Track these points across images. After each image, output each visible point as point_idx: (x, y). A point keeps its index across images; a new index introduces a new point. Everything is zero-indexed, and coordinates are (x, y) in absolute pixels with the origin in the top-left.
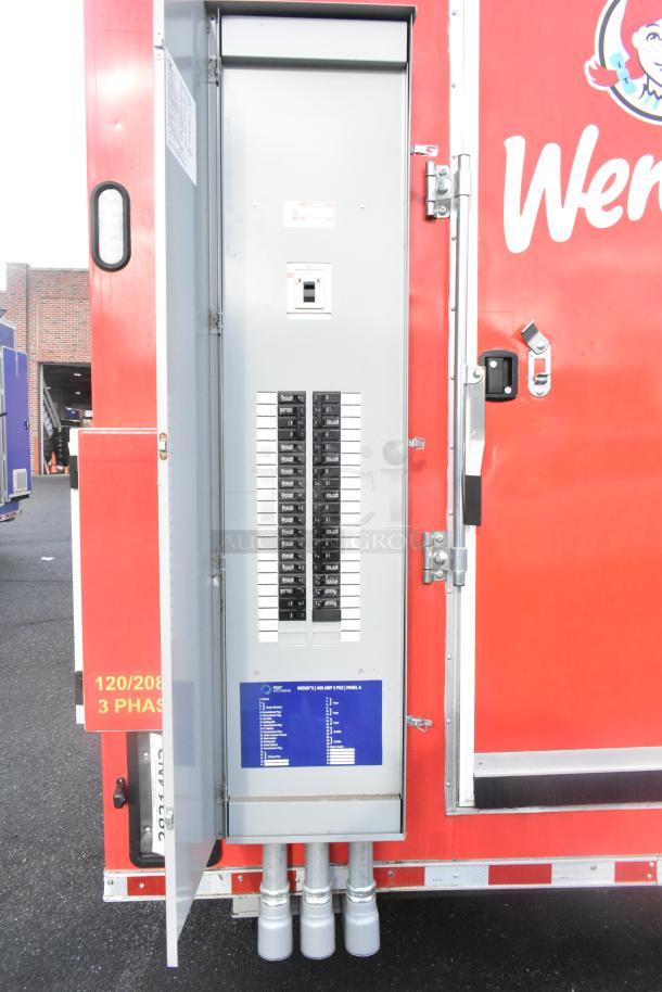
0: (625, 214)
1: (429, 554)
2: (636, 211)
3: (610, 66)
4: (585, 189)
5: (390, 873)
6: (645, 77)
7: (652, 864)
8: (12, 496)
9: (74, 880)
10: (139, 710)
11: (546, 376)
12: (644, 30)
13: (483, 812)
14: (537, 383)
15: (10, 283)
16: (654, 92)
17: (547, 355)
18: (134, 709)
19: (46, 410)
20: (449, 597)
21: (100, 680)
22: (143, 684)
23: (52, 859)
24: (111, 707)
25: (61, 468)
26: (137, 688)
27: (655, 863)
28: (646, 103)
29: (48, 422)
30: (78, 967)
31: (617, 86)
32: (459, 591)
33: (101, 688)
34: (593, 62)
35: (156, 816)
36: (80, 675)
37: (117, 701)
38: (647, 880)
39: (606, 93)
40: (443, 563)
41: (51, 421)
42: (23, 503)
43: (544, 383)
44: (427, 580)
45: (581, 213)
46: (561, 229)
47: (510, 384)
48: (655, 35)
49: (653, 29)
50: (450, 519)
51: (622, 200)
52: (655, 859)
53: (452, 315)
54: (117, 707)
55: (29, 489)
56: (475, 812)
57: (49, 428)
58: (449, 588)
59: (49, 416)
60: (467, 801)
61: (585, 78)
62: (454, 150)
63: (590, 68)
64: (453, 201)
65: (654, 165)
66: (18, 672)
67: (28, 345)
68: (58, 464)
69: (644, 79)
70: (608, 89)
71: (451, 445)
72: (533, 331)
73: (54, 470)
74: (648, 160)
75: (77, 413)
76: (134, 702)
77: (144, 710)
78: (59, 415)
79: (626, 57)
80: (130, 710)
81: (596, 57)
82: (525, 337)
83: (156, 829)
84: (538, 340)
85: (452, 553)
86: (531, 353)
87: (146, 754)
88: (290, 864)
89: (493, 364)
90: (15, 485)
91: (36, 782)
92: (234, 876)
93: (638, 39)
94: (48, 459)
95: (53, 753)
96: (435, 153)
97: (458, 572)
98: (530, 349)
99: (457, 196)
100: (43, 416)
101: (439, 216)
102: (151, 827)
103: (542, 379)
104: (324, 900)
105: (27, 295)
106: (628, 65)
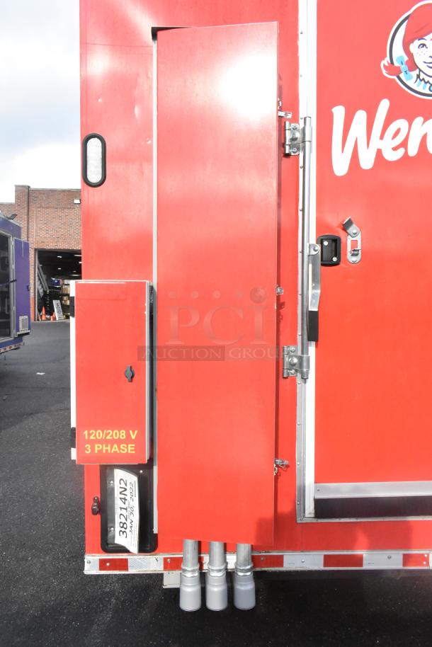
0: (406, 153)
1: (287, 359)
2: (413, 150)
3: (396, 64)
4: (382, 137)
5: (262, 559)
6: (418, 70)
7: (426, 556)
8: (18, 333)
9: (61, 571)
10: (109, 451)
11: (358, 250)
12: (417, 43)
13: (320, 521)
14: (353, 255)
15: (17, 198)
16: (423, 79)
17: (358, 238)
18: (107, 450)
19: (39, 279)
20: (298, 386)
21: (86, 432)
22: (112, 436)
23: (48, 558)
24: (93, 449)
25: (48, 317)
26: (108, 437)
27: (428, 555)
28: (418, 86)
29: (40, 287)
30: (64, 623)
31: (401, 76)
32: (305, 383)
33: (86, 437)
34: (386, 61)
35: (117, 520)
36: (74, 429)
37: (96, 446)
38: (423, 565)
39: (394, 80)
40: (294, 365)
41: (42, 287)
42: (25, 338)
43: (357, 255)
44: (285, 376)
45: (379, 152)
46: (367, 162)
47: (336, 256)
48: (424, 45)
49: (422, 42)
50: (299, 338)
51: (404, 144)
52: (428, 552)
53: (300, 213)
54: (96, 449)
55: (29, 329)
56: (314, 521)
57: (41, 291)
58: (299, 380)
59: (41, 283)
60: (310, 514)
61: (381, 71)
62: (302, 114)
63: (384, 65)
64: (301, 145)
65: (424, 122)
66: (23, 444)
67: (28, 237)
68: (46, 314)
69: (417, 72)
70: (395, 78)
71: (300, 292)
72: (350, 223)
73: (43, 319)
74: (419, 120)
75: (59, 282)
76: (107, 446)
77: (112, 452)
78: (47, 283)
79: (406, 58)
80: (104, 451)
81: (388, 58)
82: (345, 227)
83: (118, 529)
84: (353, 229)
85: (301, 359)
86: (349, 237)
87: (112, 482)
88: (200, 552)
89: (326, 243)
90: (21, 326)
91: (36, 511)
92: (165, 559)
93: (414, 47)
94: (40, 311)
95: (47, 493)
96: (290, 116)
97: (305, 370)
98: (348, 234)
99: (304, 142)
100: (37, 283)
101: (292, 154)
102: (114, 528)
103: (356, 252)
104: (220, 574)
105: (28, 206)
106: (407, 63)
